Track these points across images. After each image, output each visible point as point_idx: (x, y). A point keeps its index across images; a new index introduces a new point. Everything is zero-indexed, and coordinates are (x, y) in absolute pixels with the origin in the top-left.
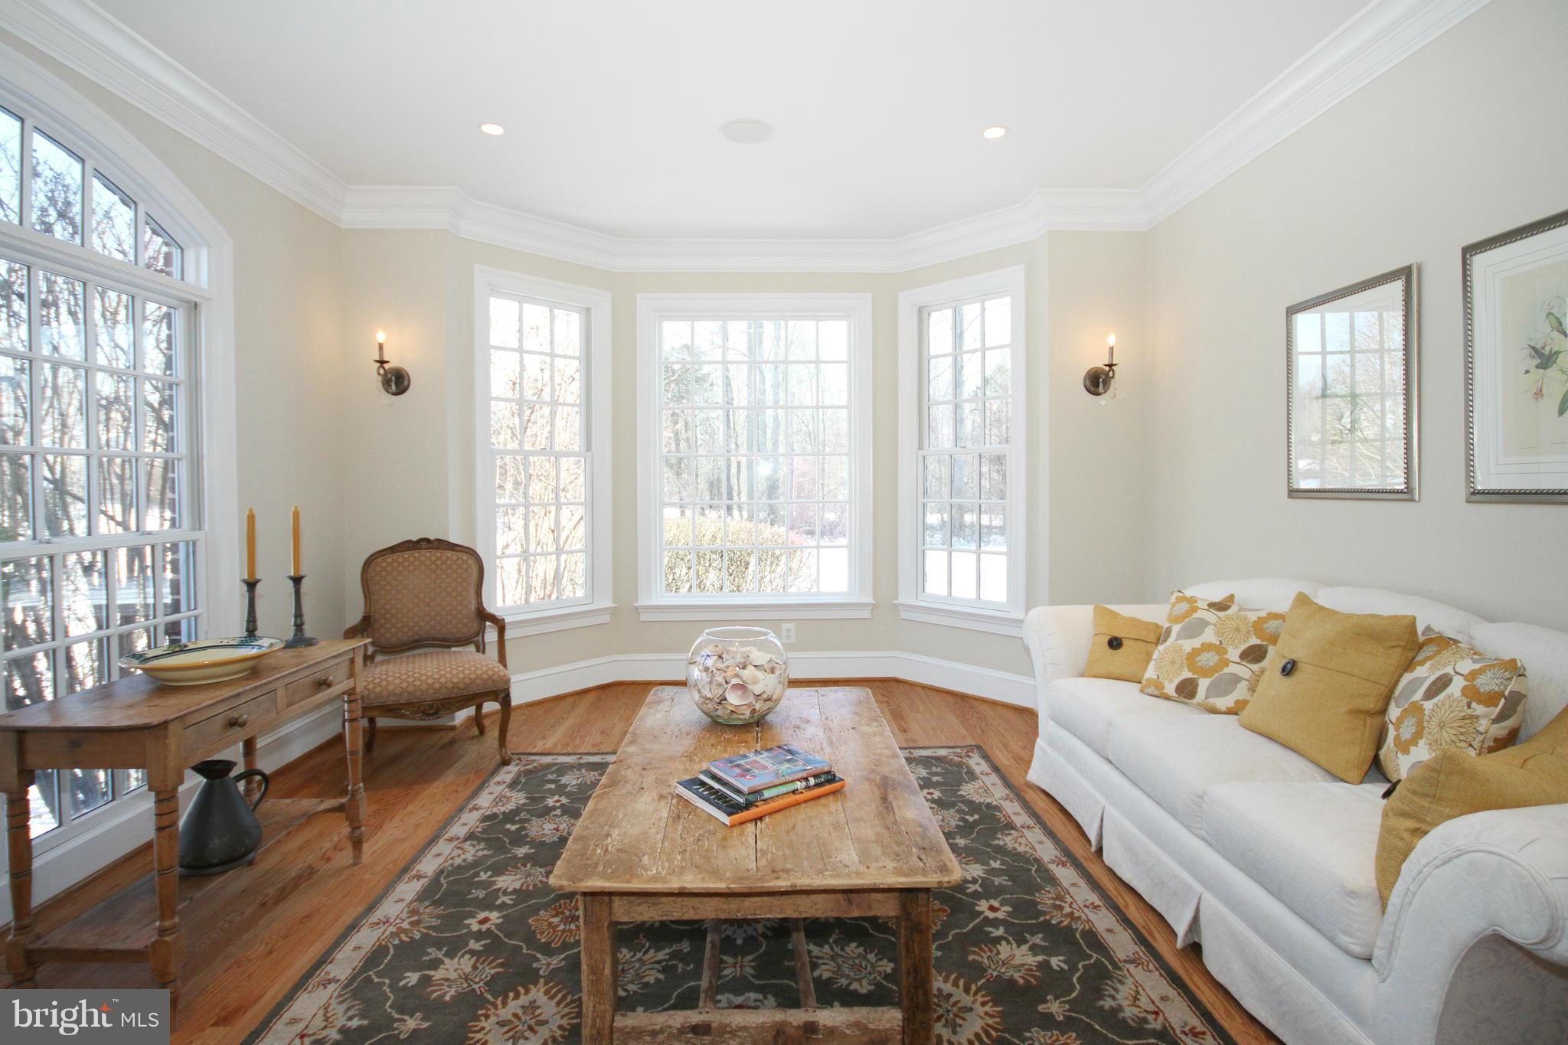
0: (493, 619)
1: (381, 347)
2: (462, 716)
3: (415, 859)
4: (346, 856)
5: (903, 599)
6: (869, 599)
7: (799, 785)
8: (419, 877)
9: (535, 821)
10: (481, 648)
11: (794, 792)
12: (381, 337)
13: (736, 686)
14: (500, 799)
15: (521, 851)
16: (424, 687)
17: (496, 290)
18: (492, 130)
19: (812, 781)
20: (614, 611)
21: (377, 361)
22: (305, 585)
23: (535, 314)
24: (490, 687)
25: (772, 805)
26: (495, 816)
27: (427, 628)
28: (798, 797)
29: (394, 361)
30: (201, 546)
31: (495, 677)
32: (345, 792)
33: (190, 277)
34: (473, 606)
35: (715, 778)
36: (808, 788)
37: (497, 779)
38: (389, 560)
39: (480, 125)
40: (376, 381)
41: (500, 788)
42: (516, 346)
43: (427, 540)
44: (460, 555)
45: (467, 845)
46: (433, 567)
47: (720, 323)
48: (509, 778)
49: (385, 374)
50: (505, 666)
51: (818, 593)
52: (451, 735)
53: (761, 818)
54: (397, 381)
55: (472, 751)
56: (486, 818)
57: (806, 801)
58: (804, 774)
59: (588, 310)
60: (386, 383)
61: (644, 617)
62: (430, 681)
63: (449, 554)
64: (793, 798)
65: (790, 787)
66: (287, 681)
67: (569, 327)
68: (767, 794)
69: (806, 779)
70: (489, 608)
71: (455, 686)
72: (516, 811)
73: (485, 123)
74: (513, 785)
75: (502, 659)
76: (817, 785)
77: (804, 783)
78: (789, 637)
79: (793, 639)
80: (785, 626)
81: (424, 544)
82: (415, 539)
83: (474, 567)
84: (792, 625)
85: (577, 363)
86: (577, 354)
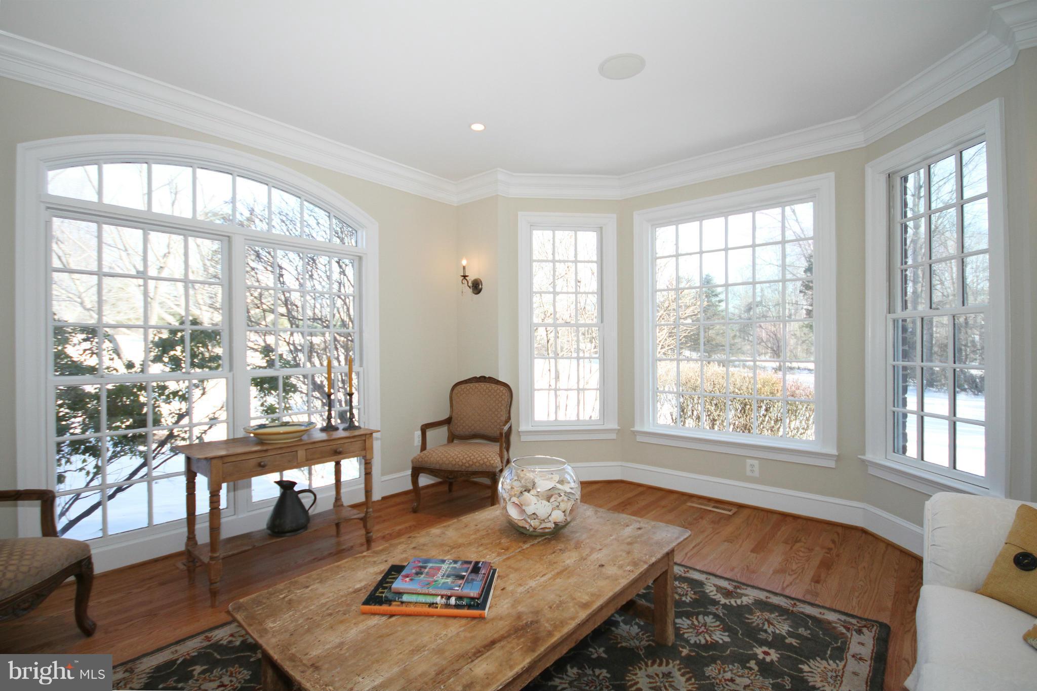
1: (464, 268)
5: (868, 456)
6: (833, 450)
7: (438, 600)
11: (431, 605)
12: (464, 262)
13: (515, 504)
16: (447, 462)
17: (533, 226)
18: (478, 127)
20: (618, 432)
21: (462, 276)
23: (564, 236)
24: (484, 469)
25: (404, 609)
27: (478, 428)
28: (432, 610)
29: (473, 275)
31: (488, 464)
33: (360, 244)
36: (447, 606)
38: (463, 387)
39: (470, 126)
42: (551, 259)
43: (484, 377)
44: (499, 387)
46: (484, 393)
47: (698, 222)
49: (469, 281)
53: (392, 616)
54: (476, 287)
57: (440, 616)
58: (449, 593)
59: (601, 228)
61: (639, 439)
62: (451, 459)
63: (493, 386)
64: (428, 609)
65: (429, 599)
66: (306, 447)
67: (588, 241)
68: (405, 598)
69: (449, 597)
73: (473, 124)
76: (457, 606)
78: (752, 471)
79: (756, 474)
80: (749, 461)
81: (483, 379)
82: (478, 376)
83: (507, 394)
84: (756, 462)
85: (595, 265)
86: (595, 258)
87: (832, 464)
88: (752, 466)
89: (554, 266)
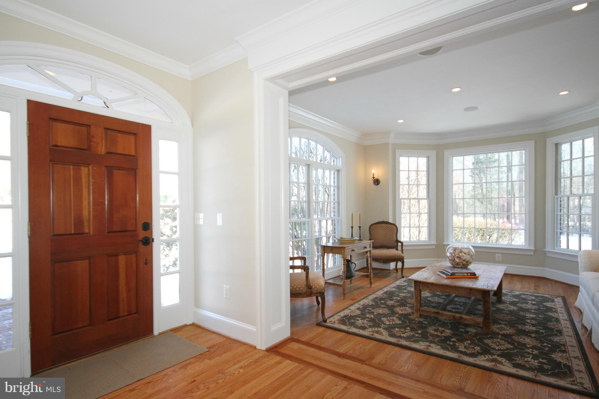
0: (400, 242)
1: (373, 174)
2: (392, 265)
3: (383, 288)
4: (369, 286)
5: (547, 249)
6: (533, 248)
8: (383, 291)
9: (409, 287)
10: (397, 249)
12: (373, 171)
13: (458, 257)
14: (401, 283)
15: (405, 291)
16: (384, 256)
17: (401, 155)
18: (400, 121)
19: (469, 274)
20: (436, 245)
21: (372, 178)
22: (361, 228)
23: (413, 160)
26: (399, 285)
27: (384, 243)
28: (464, 276)
29: (376, 177)
30: (340, 220)
31: (400, 256)
32: (368, 272)
33: (338, 165)
34: (395, 239)
35: (446, 271)
37: (401, 280)
38: (375, 226)
39: (397, 121)
40: (372, 182)
41: (401, 281)
42: (408, 170)
43: (384, 222)
44: (392, 226)
45: (393, 288)
46: (385, 228)
47: (474, 156)
48: (403, 280)
49: (375, 180)
50: (403, 254)
51: (511, 245)
52: (389, 271)
54: (377, 182)
55: (394, 275)
56: (397, 285)
59: (429, 156)
60: (374, 183)
62: (385, 254)
63: (389, 225)
64: (463, 276)
65: (463, 274)
66: (360, 245)
67: (423, 162)
68: (456, 274)
70: (399, 239)
71: (391, 256)
72: (405, 285)
74: (404, 281)
75: (402, 252)
77: (467, 274)
78: (499, 258)
79: (500, 259)
80: (497, 255)
81: (383, 222)
82: (381, 221)
83: (395, 229)
84: (500, 255)
85: (425, 172)
86: (425, 170)
87: (532, 253)
88: (499, 256)
89: (409, 172)
